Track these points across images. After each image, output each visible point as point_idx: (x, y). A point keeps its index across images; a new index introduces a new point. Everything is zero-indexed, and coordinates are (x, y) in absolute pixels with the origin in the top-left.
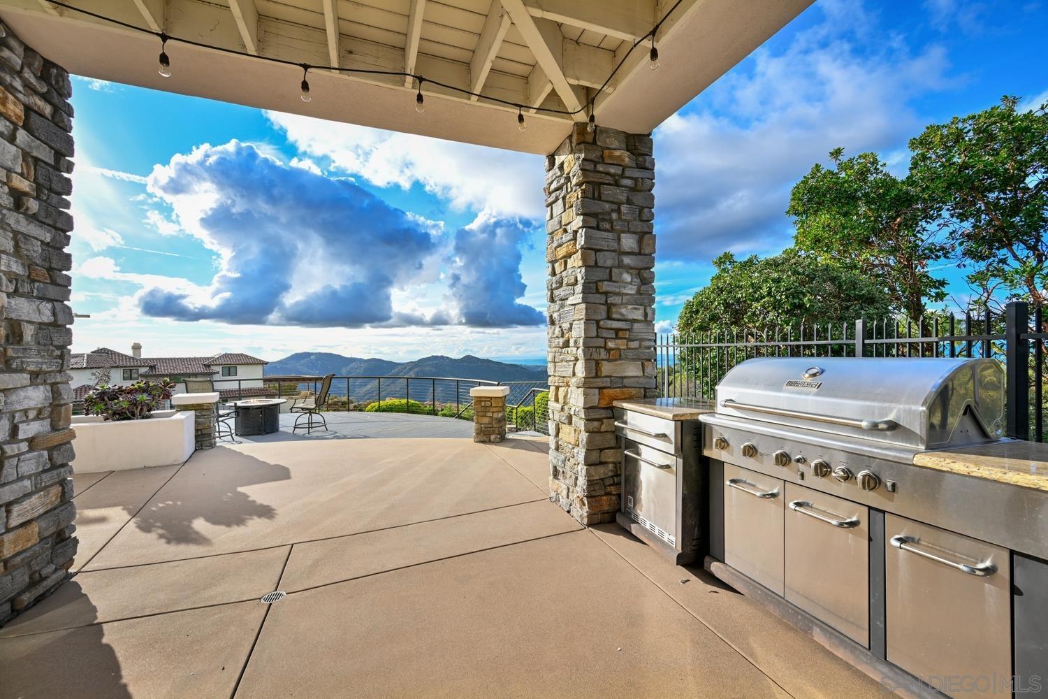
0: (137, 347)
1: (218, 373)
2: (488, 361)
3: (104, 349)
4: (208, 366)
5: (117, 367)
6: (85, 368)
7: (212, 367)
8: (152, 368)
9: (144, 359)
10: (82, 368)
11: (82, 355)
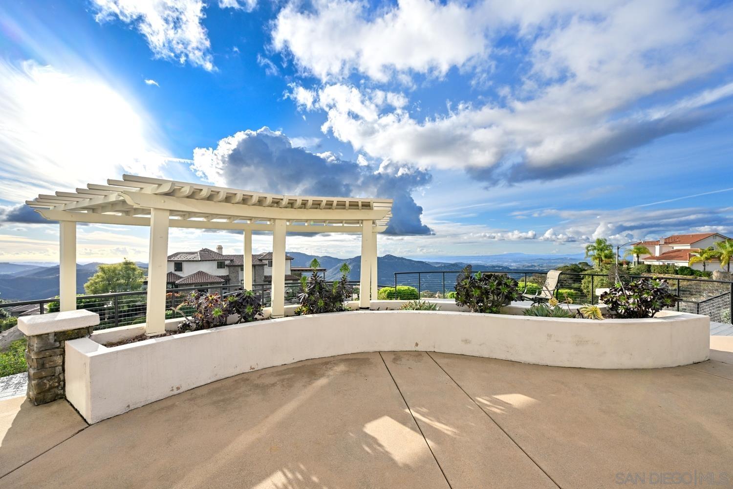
0: (220, 248)
1: (267, 265)
2: (402, 259)
3: (206, 249)
4: (261, 260)
5: (214, 260)
6: (200, 261)
7: (263, 261)
8: (232, 261)
9: (225, 255)
10: (198, 261)
11: (197, 253)
